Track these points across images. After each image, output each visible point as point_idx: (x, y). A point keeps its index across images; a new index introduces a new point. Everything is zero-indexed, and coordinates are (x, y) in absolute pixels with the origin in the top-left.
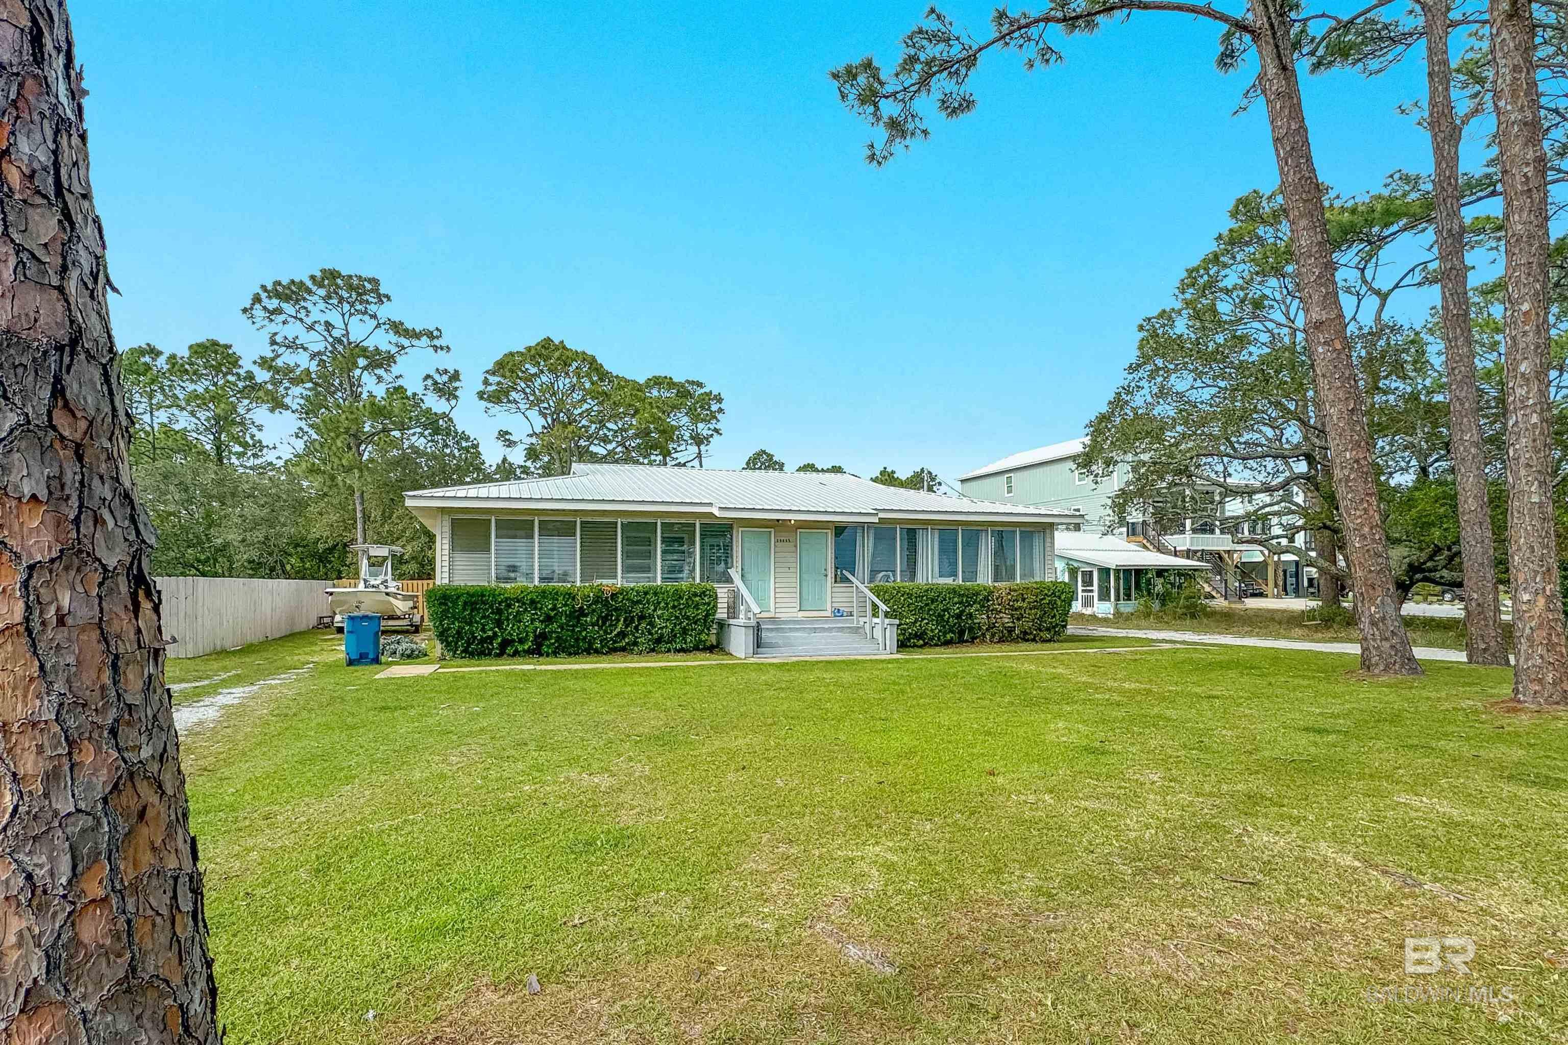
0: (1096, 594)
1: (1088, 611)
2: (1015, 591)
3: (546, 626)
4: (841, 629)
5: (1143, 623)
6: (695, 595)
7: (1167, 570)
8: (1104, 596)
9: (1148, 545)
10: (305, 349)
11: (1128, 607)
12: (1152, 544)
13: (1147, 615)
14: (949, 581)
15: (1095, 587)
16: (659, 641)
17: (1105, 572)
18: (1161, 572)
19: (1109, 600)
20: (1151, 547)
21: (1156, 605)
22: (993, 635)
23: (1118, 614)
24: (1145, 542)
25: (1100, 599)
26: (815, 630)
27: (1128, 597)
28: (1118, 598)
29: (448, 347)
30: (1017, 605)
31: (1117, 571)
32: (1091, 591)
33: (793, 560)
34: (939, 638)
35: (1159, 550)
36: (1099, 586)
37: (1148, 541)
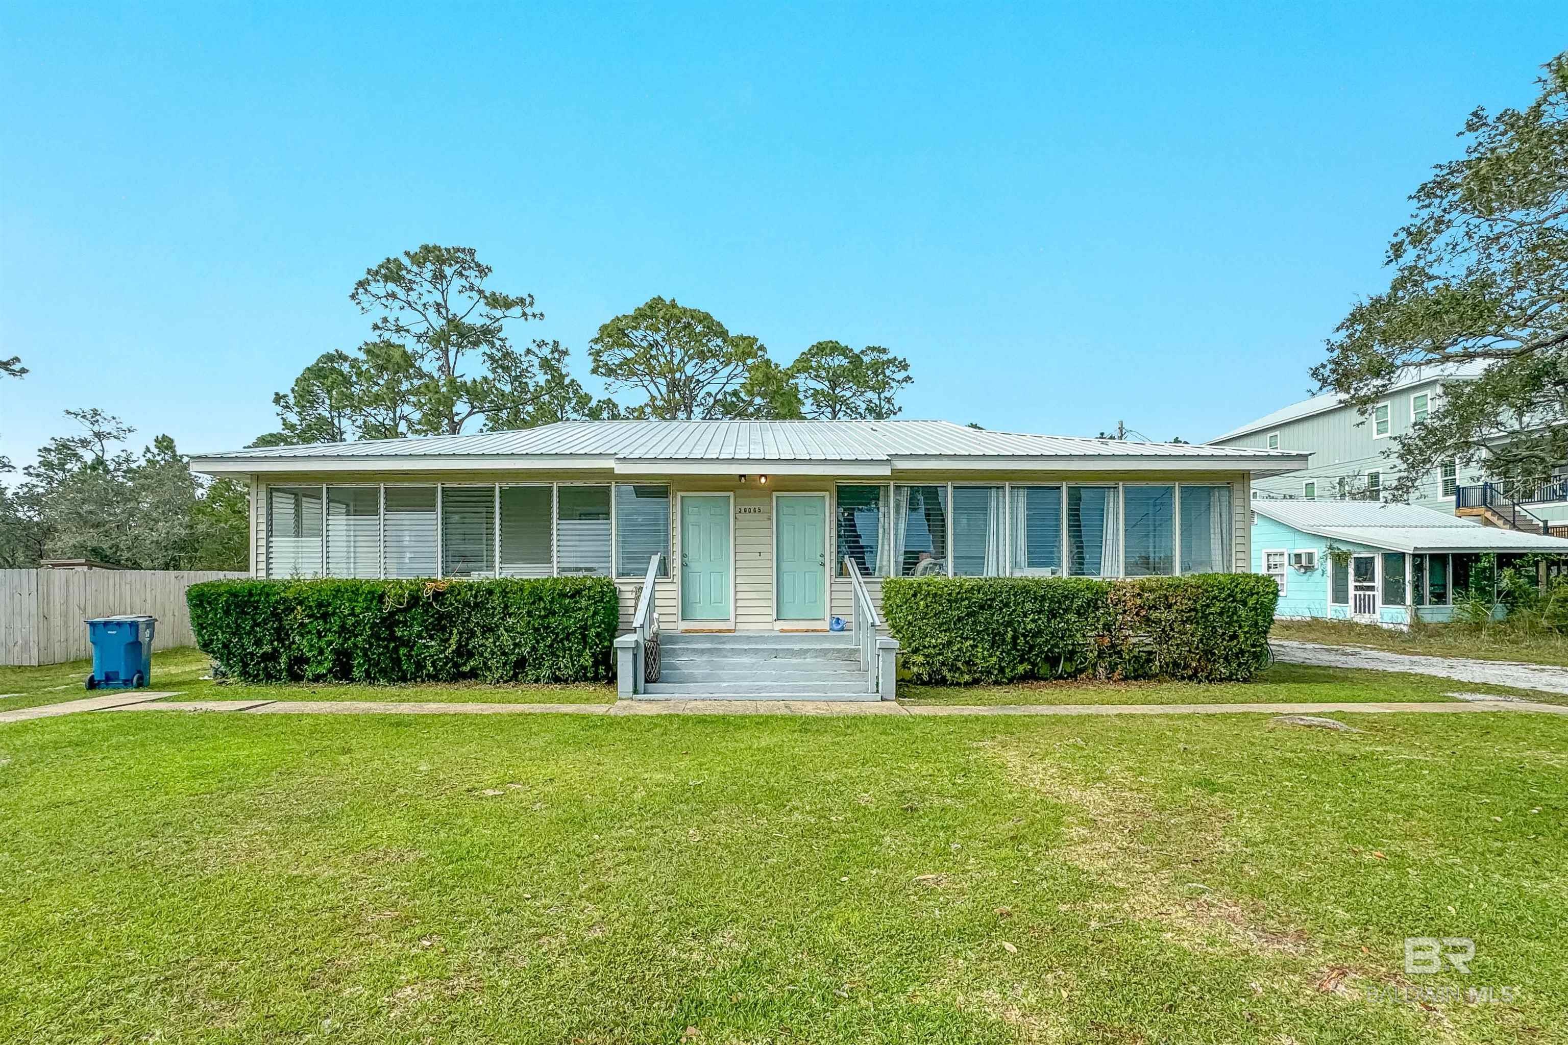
0: (1379, 594)
1: (1364, 619)
2: (1152, 590)
3: (346, 640)
4: (824, 652)
5: (1465, 643)
6: (563, 595)
7: (1521, 556)
8: (1393, 595)
9: (1494, 519)
10: (408, 331)
11: (1434, 614)
12: (1501, 517)
13: (1476, 628)
14: (1043, 573)
15: (1378, 582)
16: (521, 663)
17: (1394, 559)
18: (1506, 559)
19: (1403, 601)
20: (1500, 523)
21: (1498, 611)
22: (1112, 668)
23: (1418, 625)
24: (1488, 515)
25: (1387, 601)
26: (776, 653)
27: (1440, 597)
28: (1419, 600)
29: (542, 315)
30: (1154, 615)
31: (1418, 557)
32: (1372, 588)
33: (766, 540)
34: (1002, 670)
35: (1514, 526)
36: (1386, 582)
37: (1495, 513)
